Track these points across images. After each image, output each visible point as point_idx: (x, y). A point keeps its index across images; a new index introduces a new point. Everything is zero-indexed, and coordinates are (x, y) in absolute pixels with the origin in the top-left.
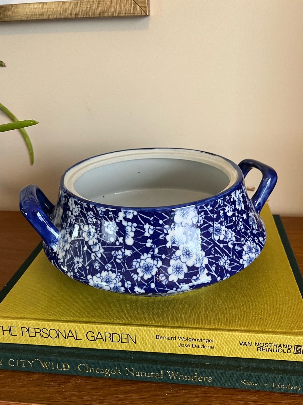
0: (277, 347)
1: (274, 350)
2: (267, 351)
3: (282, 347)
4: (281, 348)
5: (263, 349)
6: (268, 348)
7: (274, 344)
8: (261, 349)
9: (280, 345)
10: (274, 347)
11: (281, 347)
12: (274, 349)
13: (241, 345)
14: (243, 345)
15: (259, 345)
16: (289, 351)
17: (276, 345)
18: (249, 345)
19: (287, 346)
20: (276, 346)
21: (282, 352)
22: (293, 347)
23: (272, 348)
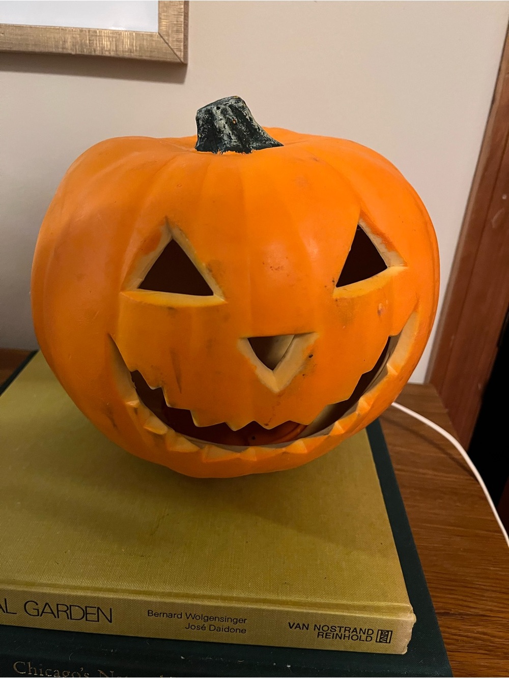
0: (349, 632)
1: (345, 636)
2: (333, 638)
3: (358, 633)
5: (326, 635)
6: (335, 633)
7: (346, 628)
8: (324, 635)
9: (355, 629)
10: (345, 632)
11: (356, 632)
12: (345, 635)
13: (291, 628)
14: (295, 628)
15: (321, 630)
16: (369, 639)
17: (348, 629)
18: (304, 628)
19: (367, 630)
21: (357, 639)
22: (376, 632)
23: (342, 634)
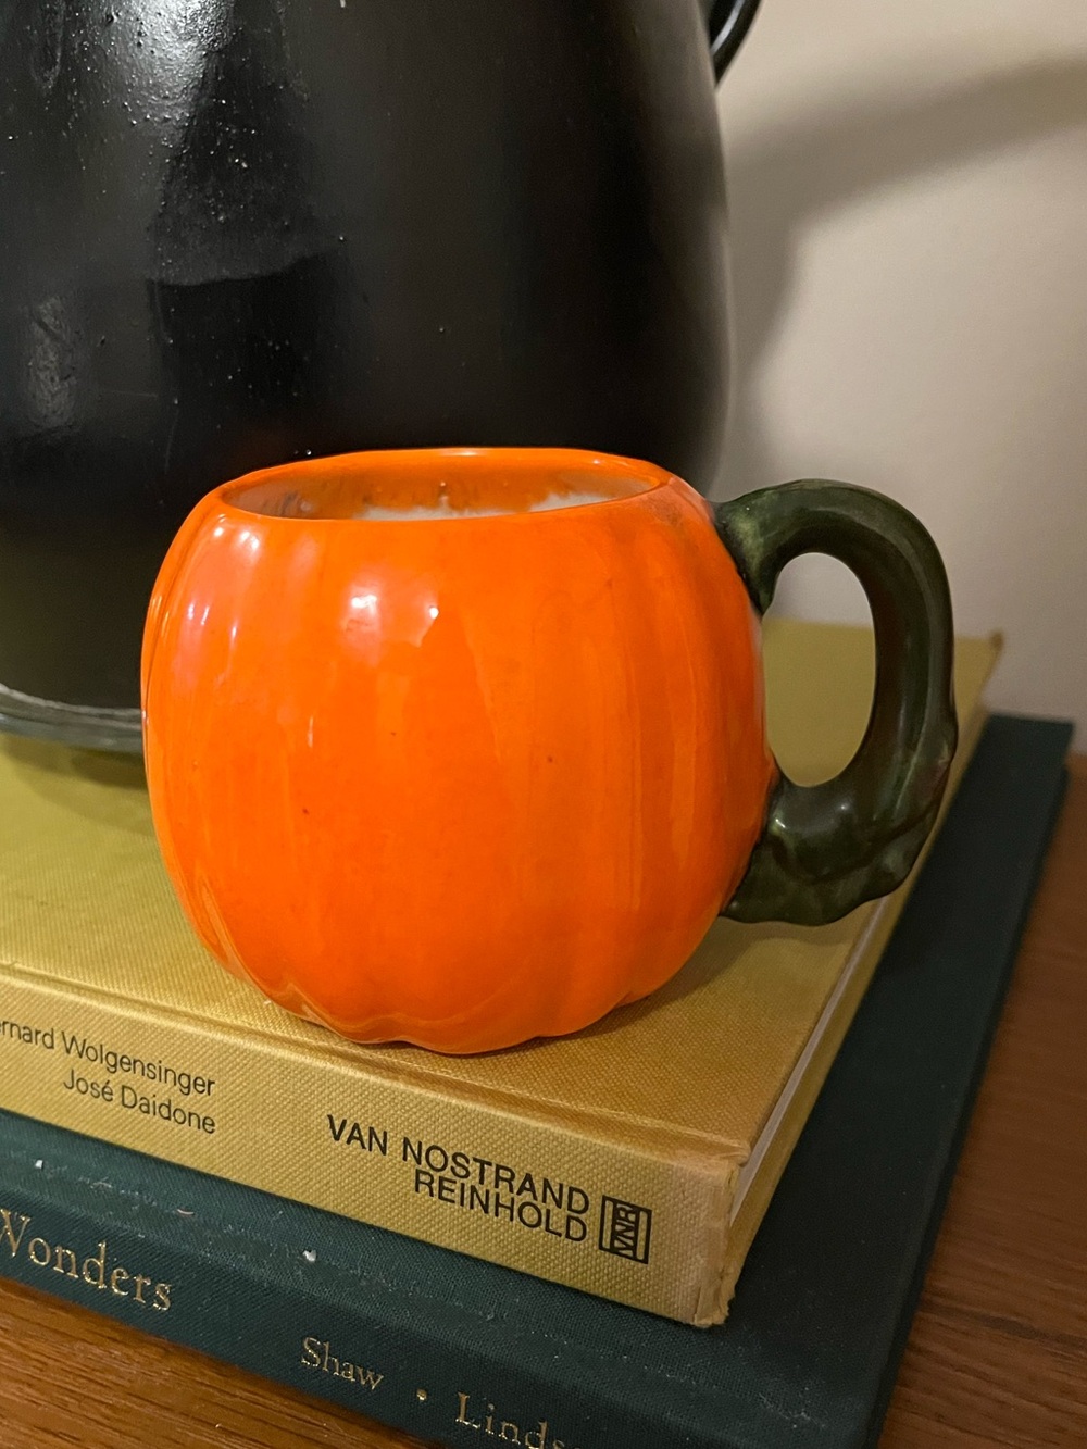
0: (511, 1190)
1: (498, 1204)
2: (462, 1204)
3: (540, 1198)
4: (535, 1198)
5: (441, 1188)
6: (468, 1183)
7: (498, 1168)
8: (435, 1185)
9: (528, 1177)
10: (497, 1186)
11: (532, 1189)
12: (498, 1195)
13: (337, 1138)
14: (349, 1142)
15: (424, 1162)
16: (576, 1230)
17: (507, 1175)
19: (566, 1191)
20: (509, 1181)
21: (538, 1224)
22: (595, 1203)
23: (487, 1192)
